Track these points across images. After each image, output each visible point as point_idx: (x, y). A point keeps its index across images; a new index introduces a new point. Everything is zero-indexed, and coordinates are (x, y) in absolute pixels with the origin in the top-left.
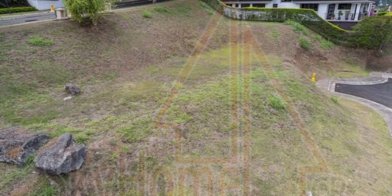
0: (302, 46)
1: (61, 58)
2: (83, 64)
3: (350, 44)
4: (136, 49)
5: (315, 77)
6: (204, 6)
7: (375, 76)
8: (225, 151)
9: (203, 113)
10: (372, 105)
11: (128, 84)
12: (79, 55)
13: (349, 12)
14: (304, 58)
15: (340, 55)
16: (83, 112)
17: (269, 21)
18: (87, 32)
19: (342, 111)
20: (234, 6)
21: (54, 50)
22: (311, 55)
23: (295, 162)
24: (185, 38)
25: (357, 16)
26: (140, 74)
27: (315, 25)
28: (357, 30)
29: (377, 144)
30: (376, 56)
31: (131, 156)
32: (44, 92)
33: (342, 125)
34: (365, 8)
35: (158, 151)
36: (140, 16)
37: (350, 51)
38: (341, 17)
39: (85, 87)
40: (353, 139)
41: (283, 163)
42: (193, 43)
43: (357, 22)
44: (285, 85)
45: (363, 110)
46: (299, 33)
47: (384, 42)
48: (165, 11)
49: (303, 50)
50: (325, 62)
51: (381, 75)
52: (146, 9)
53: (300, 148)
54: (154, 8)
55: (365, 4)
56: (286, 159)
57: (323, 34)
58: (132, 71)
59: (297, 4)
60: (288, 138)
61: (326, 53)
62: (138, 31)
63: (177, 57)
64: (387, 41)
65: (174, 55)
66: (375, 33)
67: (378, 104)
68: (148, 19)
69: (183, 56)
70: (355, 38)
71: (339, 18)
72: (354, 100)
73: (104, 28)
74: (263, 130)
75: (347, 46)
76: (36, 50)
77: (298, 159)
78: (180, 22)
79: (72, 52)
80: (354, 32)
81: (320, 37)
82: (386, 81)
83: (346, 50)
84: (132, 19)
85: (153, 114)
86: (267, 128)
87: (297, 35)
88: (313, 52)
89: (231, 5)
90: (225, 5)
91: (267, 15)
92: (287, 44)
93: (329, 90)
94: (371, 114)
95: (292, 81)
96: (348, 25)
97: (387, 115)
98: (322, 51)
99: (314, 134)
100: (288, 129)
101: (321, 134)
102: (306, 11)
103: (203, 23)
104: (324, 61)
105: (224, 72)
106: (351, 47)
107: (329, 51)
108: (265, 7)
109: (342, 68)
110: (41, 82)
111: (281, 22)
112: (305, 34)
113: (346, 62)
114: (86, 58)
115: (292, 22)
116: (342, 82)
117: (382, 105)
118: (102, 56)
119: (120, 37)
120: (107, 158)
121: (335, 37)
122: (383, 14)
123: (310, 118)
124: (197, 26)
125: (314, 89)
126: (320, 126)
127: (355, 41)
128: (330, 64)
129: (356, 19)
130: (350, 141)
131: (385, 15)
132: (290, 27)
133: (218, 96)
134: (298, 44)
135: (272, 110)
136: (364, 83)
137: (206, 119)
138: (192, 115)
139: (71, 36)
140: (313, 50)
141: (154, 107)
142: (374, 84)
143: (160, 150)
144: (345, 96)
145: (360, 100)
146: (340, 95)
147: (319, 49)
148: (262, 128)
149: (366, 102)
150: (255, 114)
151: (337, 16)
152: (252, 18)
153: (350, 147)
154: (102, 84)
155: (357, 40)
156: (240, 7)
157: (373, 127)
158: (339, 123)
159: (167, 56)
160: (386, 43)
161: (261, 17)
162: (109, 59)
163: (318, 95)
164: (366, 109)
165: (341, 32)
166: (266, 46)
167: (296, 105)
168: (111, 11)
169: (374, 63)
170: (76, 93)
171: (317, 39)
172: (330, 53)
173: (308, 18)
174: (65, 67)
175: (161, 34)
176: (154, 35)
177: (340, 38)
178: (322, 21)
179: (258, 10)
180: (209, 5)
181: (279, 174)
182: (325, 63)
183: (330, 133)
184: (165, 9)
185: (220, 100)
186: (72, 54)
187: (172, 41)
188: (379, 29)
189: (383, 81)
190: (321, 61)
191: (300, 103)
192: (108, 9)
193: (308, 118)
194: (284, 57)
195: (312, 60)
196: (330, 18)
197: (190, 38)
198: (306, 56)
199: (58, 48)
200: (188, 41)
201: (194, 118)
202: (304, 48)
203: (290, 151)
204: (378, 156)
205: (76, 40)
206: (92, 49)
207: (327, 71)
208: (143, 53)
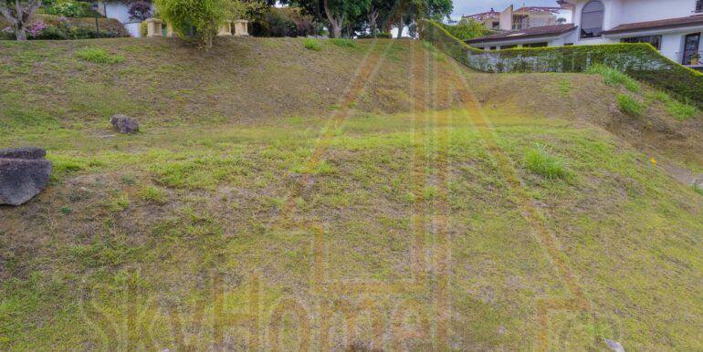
1: (126, 83)
2: (167, 97)
4: (276, 88)
6: (428, 48)
8: (397, 236)
9: (364, 165)
12: (163, 83)
18: (191, 54)
20: (488, 49)
21: (119, 70)
24: (379, 86)
31: (159, 210)
32: (72, 126)
35: (230, 212)
36: (299, 46)
41: (546, 275)
42: (394, 95)
48: (351, 46)
49: (627, 117)
50: (681, 143)
53: (596, 250)
59: (612, 39)
60: (565, 229)
61: (680, 127)
62: (288, 64)
63: (356, 110)
68: (312, 51)
69: (369, 110)
73: (225, 53)
74: (504, 210)
76: (86, 67)
77: (590, 271)
79: (150, 76)
81: (666, 97)
86: (514, 206)
87: (613, 90)
88: (650, 123)
90: (469, 46)
91: (550, 61)
92: (589, 103)
95: (590, 140)
98: (672, 123)
99: (639, 231)
100: (569, 213)
101: (659, 234)
102: (632, 47)
107: (688, 124)
108: (546, 46)
110: (75, 111)
114: (174, 88)
115: (601, 68)
118: (206, 89)
119: (251, 68)
120: (101, 201)
123: (629, 202)
126: (658, 219)
132: (598, 75)
134: (613, 106)
135: (532, 177)
138: (337, 165)
139: (158, 56)
143: (236, 209)
147: (663, 118)
148: (503, 206)
150: (489, 179)
156: (498, 49)
161: (538, 65)
162: (217, 95)
166: (544, 105)
167: (594, 175)
170: (128, 130)
171: (659, 99)
172: (691, 126)
173: (639, 61)
174: (129, 95)
175: (331, 73)
176: (318, 73)
179: (532, 52)
181: (529, 294)
182: (681, 147)
186: (150, 80)
190: (670, 142)
191: (605, 173)
193: (624, 201)
196: (689, 62)
197: (390, 88)
198: (633, 130)
199: (128, 69)
200: (384, 91)
201: (341, 171)
202: (628, 114)
205: (165, 62)
206: (191, 78)
207: (686, 163)
208: (289, 95)
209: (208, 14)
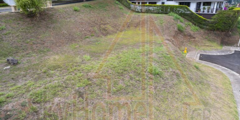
0: (179, 30)
1: (8, 39)
2: (26, 43)
3: (210, 28)
4: (65, 32)
5: (187, 50)
6: (117, 4)
7: (226, 49)
9: (99, 79)
10: (223, 69)
11: (54, 57)
12: (23, 37)
13: (210, 7)
14: (180, 37)
15: (204, 35)
16: (13, 79)
17: (159, 13)
18: (32, 21)
19: (201, 75)
20: (137, 4)
21: (4, 33)
22: (185, 35)
23: (162, 116)
24: (101, 24)
25: (215, 10)
26: (65, 49)
27: (188, 16)
28: (215, 19)
29: (223, 99)
30: (227, 36)
31: (36, 114)
33: (200, 86)
34: (220, 5)
36: (71, 10)
37: (210, 33)
38: (205, 10)
39: (23, 59)
40: (206, 96)
41: (153, 117)
42: (106, 27)
43: (215, 14)
44: (162, 57)
45: (216, 73)
46: (177, 21)
47: (232, 27)
48: (90, 7)
51: (230, 48)
52: (76, 6)
53: (167, 104)
54: (82, 5)
55: (221, 2)
56: (156, 114)
57: (193, 21)
58: (60, 47)
59: (176, 2)
60: (159, 97)
61: (194, 34)
62: (68, 20)
63: (93, 37)
64: (234, 26)
65: (92, 36)
66: (226, 21)
67: (226, 69)
68: (77, 12)
69: (98, 36)
70: (213, 25)
71: (204, 12)
72: (211, 66)
73: (45, 18)
74: (142, 91)
75: (208, 30)
77: (165, 113)
78: (99, 14)
79: (17, 34)
80: (212, 20)
81: (191, 24)
82: (233, 52)
83: (208, 32)
84: (65, 12)
85: (62, 80)
86: (145, 89)
87: (176, 22)
89: (135, 3)
90: (131, 3)
91: (157, 9)
92: (168, 28)
93: (195, 58)
94: (221, 76)
95: (167, 54)
96: (209, 16)
97: (232, 77)
98: (192, 33)
99: (178, 94)
100: (160, 90)
101: (183, 93)
102: (182, 7)
103: (115, 14)
104: (193, 39)
105: (123, 48)
106: (211, 30)
108: (156, 4)
109: (205, 44)
111: (166, 13)
112: (181, 22)
113: (208, 40)
114: (28, 38)
115: (173, 14)
116: (204, 53)
117: (229, 70)
118: (40, 37)
119: (55, 24)
120: (16, 117)
121: (201, 24)
122: (232, 9)
123: (177, 81)
124: (110, 17)
125: (183, 59)
126: (184, 87)
127: (213, 26)
128: (197, 41)
129: (214, 12)
130: (204, 98)
131: (233, 10)
132: (172, 17)
133: (113, 66)
135: (150, 75)
136: (219, 54)
137: (101, 84)
138: (91, 80)
140: (186, 32)
141: (65, 75)
142: (225, 54)
144: (205, 63)
145: (215, 66)
146: (202, 62)
147: (190, 31)
148: (141, 89)
149: (219, 67)
150: (137, 79)
151: (202, 10)
152: (148, 11)
153: (204, 102)
154: (37, 57)
155: (215, 26)
156: (141, 4)
157: (221, 86)
158: (198, 84)
159: (86, 37)
160: (233, 27)
161: (153, 11)
162: (44, 39)
163: (185, 63)
164: (218, 72)
165: (205, 20)
167: (168, 71)
168: (52, 7)
169: (226, 40)
170: (14, 64)
171: (189, 25)
172: (197, 34)
173: (184, 11)
174: (11, 45)
175: (84, 22)
176: (80, 22)
177: (204, 25)
178: (192, 13)
179: (151, 6)
180: (121, 3)
182: (194, 41)
183: (190, 92)
184: (90, 5)
185: (113, 69)
186: (18, 36)
187: (92, 27)
188: (229, 18)
189: (231, 52)
190: (191, 39)
191: (171, 70)
192: (49, 5)
193: (176, 81)
194: (166, 37)
195: (185, 39)
196: (198, 12)
197: (105, 24)
198: (181, 36)
199: (8, 32)
200: (103, 26)
201: (92, 83)
202: (180, 31)
203: (159, 107)
204: (223, 109)
205: (22, 26)
206: (34, 32)
207: (195, 46)
208: (70, 35)
209: (37, 6)
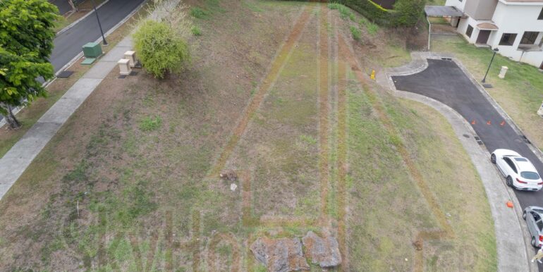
0: (355, 38)
3: (392, 24)
5: (374, 74)
7: (416, 58)
14: (358, 51)
15: (385, 38)
22: (362, 45)
28: (398, 9)
30: (413, 34)
37: (392, 32)
46: (347, 20)
49: (356, 42)
51: (420, 55)
61: (374, 39)
66: (414, 12)
70: (396, 18)
80: (395, 12)
81: (365, 20)
82: (427, 64)
83: (389, 31)
98: (370, 38)
104: (374, 50)
106: (393, 27)
109: (389, 54)
111: (322, 2)
112: (353, 20)
113: (391, 46)
116: (396, 74)
128: (379, 51)
134: (351, 36)
136: (413, 72)
140: (363, 39)
142: (420, 70)
144: (408, 95)
145: (422, 99)
146: (405, 96)
147: (367, 36)
155: (398, 20)
165: (385, 13)
171: (363, 23)
172: (377, 38)
190: (371, 50)
195: (364, 51)
198: (359, 48)
